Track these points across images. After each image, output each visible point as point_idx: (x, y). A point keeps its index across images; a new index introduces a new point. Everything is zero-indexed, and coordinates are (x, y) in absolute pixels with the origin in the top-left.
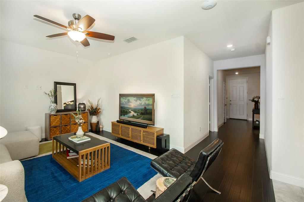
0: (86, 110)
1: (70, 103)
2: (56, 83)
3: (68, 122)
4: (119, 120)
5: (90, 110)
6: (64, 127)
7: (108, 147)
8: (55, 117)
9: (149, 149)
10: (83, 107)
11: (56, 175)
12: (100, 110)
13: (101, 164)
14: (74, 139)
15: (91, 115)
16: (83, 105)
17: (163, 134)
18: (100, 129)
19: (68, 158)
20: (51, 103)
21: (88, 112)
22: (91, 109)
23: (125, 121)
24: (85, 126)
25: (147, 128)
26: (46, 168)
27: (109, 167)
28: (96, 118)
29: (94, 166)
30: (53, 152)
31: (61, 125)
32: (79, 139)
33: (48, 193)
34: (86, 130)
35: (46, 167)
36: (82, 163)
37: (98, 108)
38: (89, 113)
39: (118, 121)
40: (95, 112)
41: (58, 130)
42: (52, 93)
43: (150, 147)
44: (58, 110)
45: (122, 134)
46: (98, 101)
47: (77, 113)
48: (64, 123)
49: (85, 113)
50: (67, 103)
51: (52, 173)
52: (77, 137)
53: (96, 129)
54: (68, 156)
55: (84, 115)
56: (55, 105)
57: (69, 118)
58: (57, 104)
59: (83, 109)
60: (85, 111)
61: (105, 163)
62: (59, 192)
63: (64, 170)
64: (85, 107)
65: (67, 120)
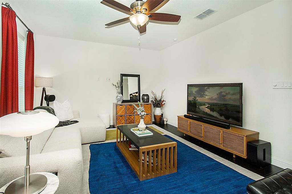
0: (150, 101)
1: (135, 94)
2: (123, 75)
3: (132, 112)
4: (187, 114)
5: (154, 102)
6: (128, 116)
7: (174, 147)
8: (121, 106)
9: (234, 157)
10: (147, 99)
11: (118, 165)
12: (164, 102)
13: (165, 164)
14: (135, 131)
15: (154, 107)
16: (146, 97)
17: (258, 141)
18: (164, 123)
19: (130, 149)
20: (118, 93)
21: (152, 103)
22: (155, 100)
23: (195, 116)
24: (149, 117)
25: (229, 128)
26: (110, 156)
27: (175, 171)
28: (161, 110)
29: (157, 165)
30: (117, 140)
31: (126, 115)
32: (141, 132)
33: (108, 185)
34: (149, 122)
35: (110, 154)
36: (143, 158)
37: (162, 100)
38: (152, 105)
39: (185, 116)
40: (159, 104)
41: (123, 119)
42: (119, 84)
43: (236, 155)
44: (123, 100)
45: (190, 131)
46: (162, 93)
47: (138, 105)
48: (129, 113)
49: (148, 104)
50: (133, 94)
51: (115, 163)
52: (138, 130)
53: (160, 122)
54: (131, 147)
55: (148, 106)
56: (121, 95)
57: (133, 108)
58: (122, 95)
59: (146, 101)
60: (148, 102)
61: (170, 164)
62: (118, 187)
63: (126, 161)
64: (148, 99)
65: (132, 110)
